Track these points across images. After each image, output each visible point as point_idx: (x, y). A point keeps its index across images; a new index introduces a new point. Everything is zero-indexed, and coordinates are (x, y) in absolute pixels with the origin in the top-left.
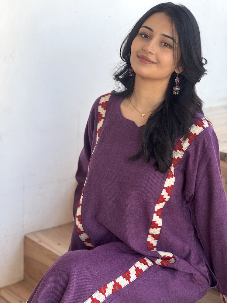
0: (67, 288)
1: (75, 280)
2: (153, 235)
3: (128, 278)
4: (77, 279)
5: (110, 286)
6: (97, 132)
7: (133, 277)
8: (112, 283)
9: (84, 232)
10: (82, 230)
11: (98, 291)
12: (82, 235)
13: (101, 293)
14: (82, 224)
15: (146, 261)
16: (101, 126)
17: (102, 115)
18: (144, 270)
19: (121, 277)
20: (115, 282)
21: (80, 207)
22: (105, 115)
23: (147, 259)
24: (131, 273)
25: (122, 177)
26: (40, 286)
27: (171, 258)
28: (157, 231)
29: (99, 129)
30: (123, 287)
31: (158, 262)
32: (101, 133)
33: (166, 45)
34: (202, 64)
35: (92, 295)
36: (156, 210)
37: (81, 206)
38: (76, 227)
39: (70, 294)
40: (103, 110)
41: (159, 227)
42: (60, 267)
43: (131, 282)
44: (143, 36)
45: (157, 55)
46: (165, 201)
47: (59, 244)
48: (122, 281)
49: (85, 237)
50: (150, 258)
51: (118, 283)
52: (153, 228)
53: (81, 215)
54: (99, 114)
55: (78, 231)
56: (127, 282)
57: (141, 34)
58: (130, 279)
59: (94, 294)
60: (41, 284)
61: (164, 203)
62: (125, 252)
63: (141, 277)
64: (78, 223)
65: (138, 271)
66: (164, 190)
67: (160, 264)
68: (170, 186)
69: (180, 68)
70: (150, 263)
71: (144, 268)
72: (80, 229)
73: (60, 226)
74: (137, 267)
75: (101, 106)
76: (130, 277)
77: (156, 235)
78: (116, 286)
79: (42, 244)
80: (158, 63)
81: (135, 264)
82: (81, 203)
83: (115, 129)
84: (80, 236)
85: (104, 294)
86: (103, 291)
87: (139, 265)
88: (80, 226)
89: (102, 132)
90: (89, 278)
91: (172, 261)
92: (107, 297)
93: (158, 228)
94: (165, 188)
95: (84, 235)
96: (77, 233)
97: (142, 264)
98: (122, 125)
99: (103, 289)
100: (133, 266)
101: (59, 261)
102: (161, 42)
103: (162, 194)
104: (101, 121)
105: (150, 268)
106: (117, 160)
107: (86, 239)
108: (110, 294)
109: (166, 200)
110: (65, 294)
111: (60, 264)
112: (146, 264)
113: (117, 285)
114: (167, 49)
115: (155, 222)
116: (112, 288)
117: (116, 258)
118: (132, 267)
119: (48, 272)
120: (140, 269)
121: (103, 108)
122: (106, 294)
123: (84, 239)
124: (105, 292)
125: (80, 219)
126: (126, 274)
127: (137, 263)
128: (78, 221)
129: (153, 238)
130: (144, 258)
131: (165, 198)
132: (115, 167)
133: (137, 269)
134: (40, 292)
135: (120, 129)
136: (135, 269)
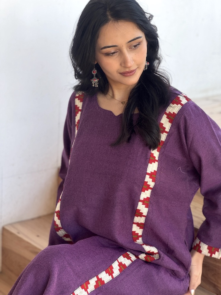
0: (48, 284)
1: (56, 276)
2: (138, 224)
3: (111, 273)
4: (59, 275)
5: (93, 282)
6: (75, 125)
7: (116, 272)
8: (95, 279)
9: (62, 228)
10: (60, 226)
11: (80, 287)
12: (59, 231)
13: (83, 290)
14: (60, 220)
15: (129, 255)
16: (79, 119)
17: (79, 107)
18: (127, 265)
19: (104, 273)
20: (98, 278)
21: (59, 202)
22: (82, 107)
23: (130, 253)
24: (114, 268)
25: (102, 168)
26: (20, 283)
27: (155, 254)
28: (142, 220)
29: (77, 122)
30: (105, 283)
31: (142, 256)
32: (79, 126)
35: (74, 292)
38: (54, 222)
39: (51, 290)
40: (80, 103)
41: (144, 216)
42: (41, 263)
43: (114, 277)
47: (38, 236)
48: (105, 277)
49: (63, 234)
50: (134, 252)
51: (101, 279)
52: (137, 216)
53: (59, 210)
54: (76, 107)
55: (55, 227)
56: (110, 278)
58: (113, 274)
59: (76, 290)
60: (20, 281)
62: (107, 247)
63: (125, 272)
64: (56, 218)
65: (121, 266)
67: (144, 259)
70: (133, 258)
71: (127, 262)
72: (57, 225)
73: (39, 218)
74: (120, 262)
75: (78, 99)
76: (113, 272)
77: (141, 224)
78: (99, 282)
79: (20, 236)
81: (118, 259)
83: (93, 121)
84: (58, 233)
85: (86, 290)
86: (85, 287)
87: (122, 259)
88: (58, 222)
89: (80, 124)
90: (71, 274)
91: (156, 257)
92: (89, 293)
93: (142, 217)
95: (62, 231)
96: (55, 229)
97: (126, 258)
98: (99, 116)
99: (85, 285)
100: (117, 261)
101: (40, 256)
104: (78, 113)
105: (133, 263)
106: (96, 152)
107: (64, 234)
108: (93, 290)
110: (46, 290)
111: (40, 259)
112: (129, 258)
113: (99, 280)
115: (140, 210)
116: (95, 284)
117: (98, 253)
118: (115, 262)
119: (27, 267)
120: (123, 264)
121: (80, 100)
122: (88, 290)
123: (62, 235)
124: (87, 288)
125: (59, 214)
126: (109, 269)
127: (120, 257)
128: (57, 216)
129: (139, 228)
130: (127, 252)
131: (150, 184)
132: (94, 159)
133: (120, 264)
134: (20, 289)
135: (98, 120)
136: (118, 264)
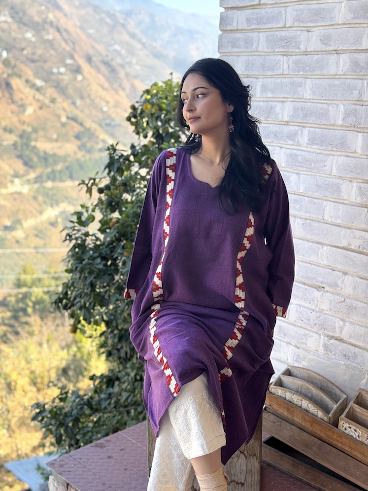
36: (238, 258)
37: (161, 264)
46: (246, 250)
61: (245, 251)
66: (246, 239)
68: (250, 235)
82: (162, 261)
94: (246, 237)
103: (244, 242)
109: (247, 248)
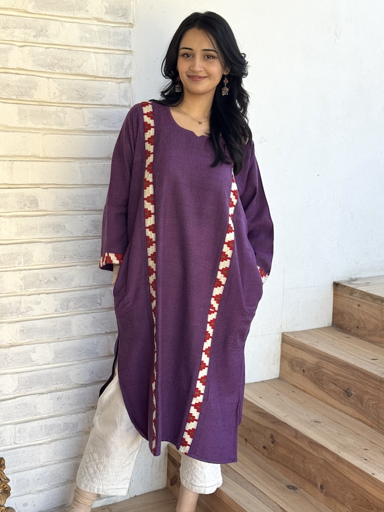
33: (209, 57)
34: (243, 58)
44: (186, 56)
45: (205, 70)
57: (183, 55)
69: (227, 68)
80: (209, 76)
102: (204, 57)
114: (211, 60)
